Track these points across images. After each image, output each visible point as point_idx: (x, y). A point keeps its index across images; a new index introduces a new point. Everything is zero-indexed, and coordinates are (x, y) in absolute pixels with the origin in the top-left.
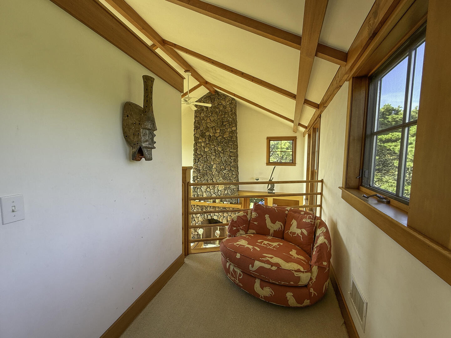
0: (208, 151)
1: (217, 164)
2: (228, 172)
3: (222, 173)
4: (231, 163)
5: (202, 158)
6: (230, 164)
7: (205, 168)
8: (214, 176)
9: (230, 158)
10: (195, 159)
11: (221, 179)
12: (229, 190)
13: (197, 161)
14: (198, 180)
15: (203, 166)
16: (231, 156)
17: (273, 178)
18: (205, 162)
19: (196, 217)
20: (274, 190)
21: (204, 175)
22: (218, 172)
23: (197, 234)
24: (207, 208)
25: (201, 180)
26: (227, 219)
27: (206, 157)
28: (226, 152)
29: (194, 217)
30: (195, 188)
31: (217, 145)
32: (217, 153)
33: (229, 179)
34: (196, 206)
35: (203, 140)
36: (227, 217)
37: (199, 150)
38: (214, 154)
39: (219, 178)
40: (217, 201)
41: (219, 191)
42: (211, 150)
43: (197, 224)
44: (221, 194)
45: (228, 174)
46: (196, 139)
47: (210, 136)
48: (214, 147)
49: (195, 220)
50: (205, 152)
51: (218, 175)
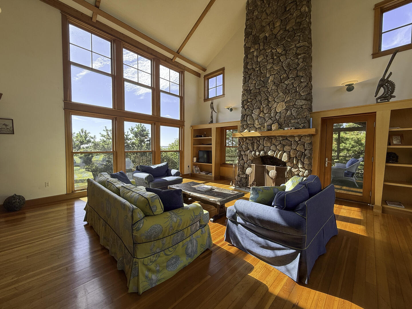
0: (263, 59)
1: (275, 75)
2: (293, 81)
3: (282, 86)
4: (298, 64)
5: (254, 73)
6: (296, 68)
7: (258, 86)
8: (269, 93)
9: (297, 58)
10: (245, 78)
11: (281, 94)
12: (294, 109)
13: (247, 79)
14: (249, 104)
15: (255, 84)
16: (297, 55)
17: (391, 73)
18: (258, 76)
19: (245, 155)
20: (394, 97)
21: (255, 96)
22: (276, 86)
23: (245, 177)
24: (259, 141)
25: (252, 104)
26: (290, 155)
27: (260, 69)
28: (290, 51)
29: (242, 155)
30: (245, 116)
31: (275, 46)
32: (275, 57)
33: (293, 91)
34: (244, 140)
35: (256, 46)
36: (290, 152)
37: (250, 63)
38: (271, 61)
39: (277, 93)
40: (274, 127)
41: (278, 114)
42: (267, 56)
43: (246, 164)
44: (280, 117)
45: (293, 83)
46: (247, 50)
47: (266, 38)
48: (271, 51)
49: (243, 159)
50: (258, 63)
51: (276, 90)
